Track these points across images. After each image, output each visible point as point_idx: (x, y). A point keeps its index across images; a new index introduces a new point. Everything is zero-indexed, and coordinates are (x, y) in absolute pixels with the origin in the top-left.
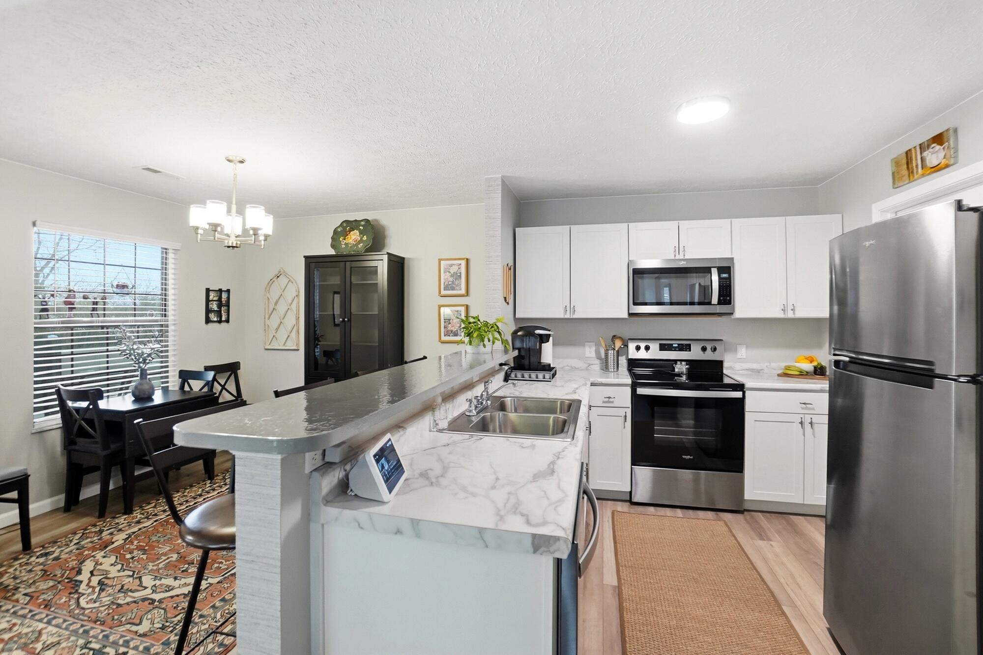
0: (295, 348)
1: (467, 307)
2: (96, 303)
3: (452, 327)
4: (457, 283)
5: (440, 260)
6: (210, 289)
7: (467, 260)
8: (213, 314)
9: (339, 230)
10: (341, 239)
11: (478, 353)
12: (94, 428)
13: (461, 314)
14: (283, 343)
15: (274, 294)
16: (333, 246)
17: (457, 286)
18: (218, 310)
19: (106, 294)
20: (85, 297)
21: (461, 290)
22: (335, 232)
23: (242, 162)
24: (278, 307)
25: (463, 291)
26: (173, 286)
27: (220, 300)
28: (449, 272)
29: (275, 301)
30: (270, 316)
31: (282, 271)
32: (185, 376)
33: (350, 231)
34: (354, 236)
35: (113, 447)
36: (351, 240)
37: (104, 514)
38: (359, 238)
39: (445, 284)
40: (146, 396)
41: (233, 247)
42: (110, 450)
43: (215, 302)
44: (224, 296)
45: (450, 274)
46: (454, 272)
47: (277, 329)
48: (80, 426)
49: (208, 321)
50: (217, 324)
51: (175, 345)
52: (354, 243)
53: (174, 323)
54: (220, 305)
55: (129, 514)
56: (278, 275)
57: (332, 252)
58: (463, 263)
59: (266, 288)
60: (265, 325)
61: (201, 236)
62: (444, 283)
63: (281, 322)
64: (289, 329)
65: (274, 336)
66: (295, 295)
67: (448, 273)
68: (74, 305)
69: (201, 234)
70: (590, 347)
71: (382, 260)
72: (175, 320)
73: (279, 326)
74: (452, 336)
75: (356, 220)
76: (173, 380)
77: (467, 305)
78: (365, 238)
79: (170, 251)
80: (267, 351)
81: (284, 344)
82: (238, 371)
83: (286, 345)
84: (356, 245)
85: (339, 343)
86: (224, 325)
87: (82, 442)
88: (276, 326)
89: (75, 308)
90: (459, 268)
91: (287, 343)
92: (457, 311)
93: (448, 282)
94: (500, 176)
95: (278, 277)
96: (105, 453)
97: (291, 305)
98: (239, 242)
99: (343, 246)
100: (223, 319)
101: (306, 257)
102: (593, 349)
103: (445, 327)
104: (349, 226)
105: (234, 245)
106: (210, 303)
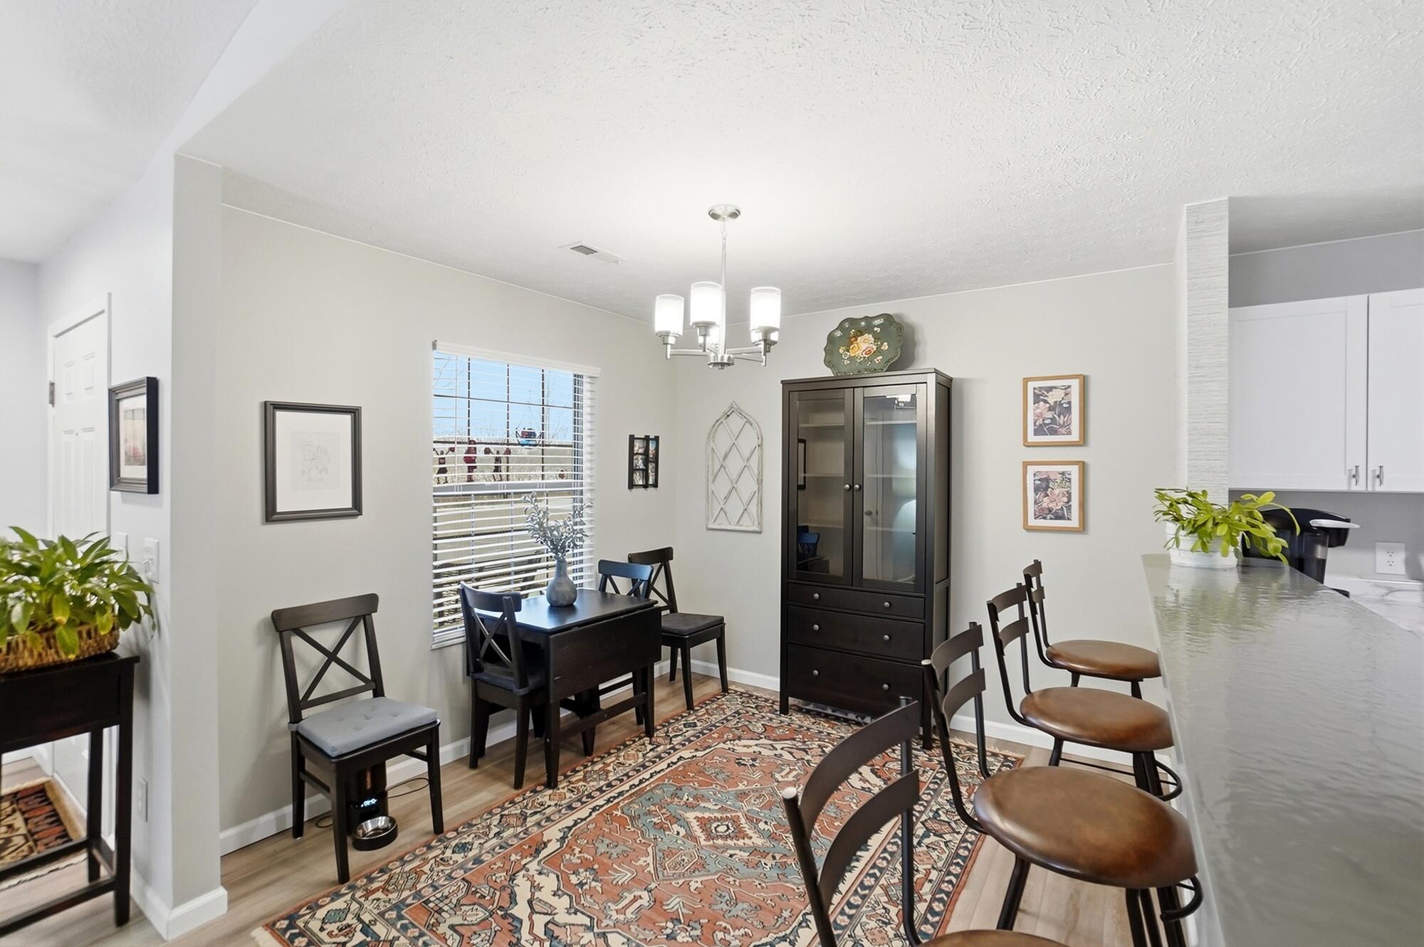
0: (756, 528)
1: (1083, 466)
2: (498, 460)
3: (1051, 502)
4: (1061, 420)
5: (1026, 381)
6: (636, 436)
7: (1084, 381)
8: (638, 474)
9: (838, 334)
10: (841, 351)
11: (1213, 569)
12: (508, 654)
13: (1070, 479)
14: (736, 521)
15: (722, 443)
16: (828, 363)
17: (1062, 426)
18: (644, 468)
19: (510, 447)
20: (487, 451)
21: (1069, 433)
22: (831, 338)
23: (735, 215)
24: (728, 463)
25: (1075, 436)
26: (589, 433)
27: (646, 453)
28: (1046, 402)
29: (723, 454)
30: (715, 478)
31: (735, 406)
32: (607, 569)
33: (856, 337)
34: (865, 344)
35: (532, 682)
36: (860, 352)
37: (522, 783)
38: (875, 348)
39: (1038, 424)
40: (566, 603)
41: (723, 364)
42: (527, 688)
43: (640, 457)
44: (652, 447)
45: (1048, 405)
46: (1055, 402)
47: (726, 498)
48: (490, 647)
49: (632, 485)
50: (643, 489)
51: (592, 521)
52: (867, 356)
53: (590, 488)
54: (646, 462)
55: (553, 788)
56: (729, 413)
57: (828, 373)
58: (1075, 384)
59: (709, 435)
60: (708, 490)
61: (671, 348)
62: (1035, 423)
63: (734, 487)
64: (747, 498)
65: (722, 509)
66: (756, 444)
67: (1042, 403)
68: (475, 463)
69: (671, 345)
70: (1390, 551)
71: (926, 383)
72: (591, 484)
73: (730, 492)
74: (1051, 519)
75: (866, 317)
76: (590, 573)
77: (1084, 463)
78: (885, 346)
79: (585, 380)
80: (710, 532)
81: (738, 523)
82: (670, 562)
83: (740, 523)
84: (870, 359)
85: (842, 527)
86: (651, 490)
87: (490, 669)
88: (725, 493)
89: (475, 467)
90: (1066, 394)
91: (742, 520)
92: (1063, 474)
93: (1044, 420)
94: (1227, 198)
95: (728, 416)
96: (522, 692)
97: (748, 460)
98: (732, 356)
99: (847, 362)
100: (651, 482)
101: (784, 383)
102: (1400, 557)
103: (1036, 503)
104: (852, 329)
105: (725, 361)
106: (635, 457)
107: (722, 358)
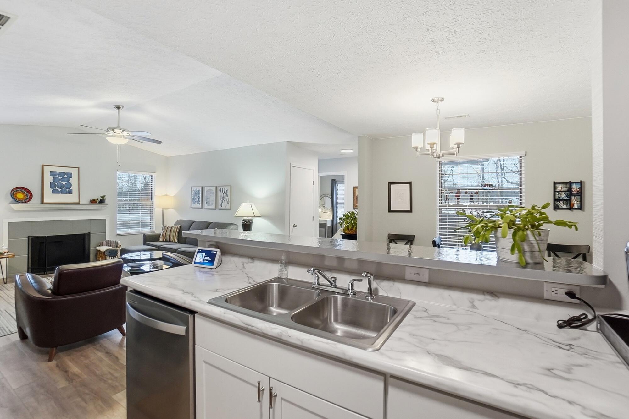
2: (472, 196)
6: (558, 182)
8: (562, 202)
18: (568, 199)
20: (466, 193)
23: (442, 100)
27: (570, 191)
43: (564, 193)
44: (575, 187)
49: (557, 208)
50: (568, 211)
54: (570, 195)
86: (576, 211)
89: (460, 199)
98: (443, 154)
100: (576, 206)
106: (558, 194)
107: (439, 155)
